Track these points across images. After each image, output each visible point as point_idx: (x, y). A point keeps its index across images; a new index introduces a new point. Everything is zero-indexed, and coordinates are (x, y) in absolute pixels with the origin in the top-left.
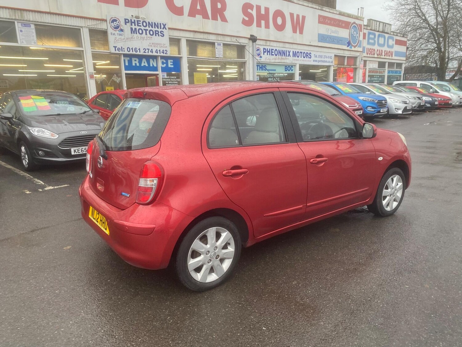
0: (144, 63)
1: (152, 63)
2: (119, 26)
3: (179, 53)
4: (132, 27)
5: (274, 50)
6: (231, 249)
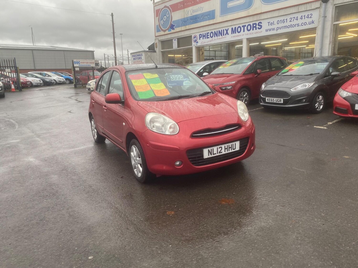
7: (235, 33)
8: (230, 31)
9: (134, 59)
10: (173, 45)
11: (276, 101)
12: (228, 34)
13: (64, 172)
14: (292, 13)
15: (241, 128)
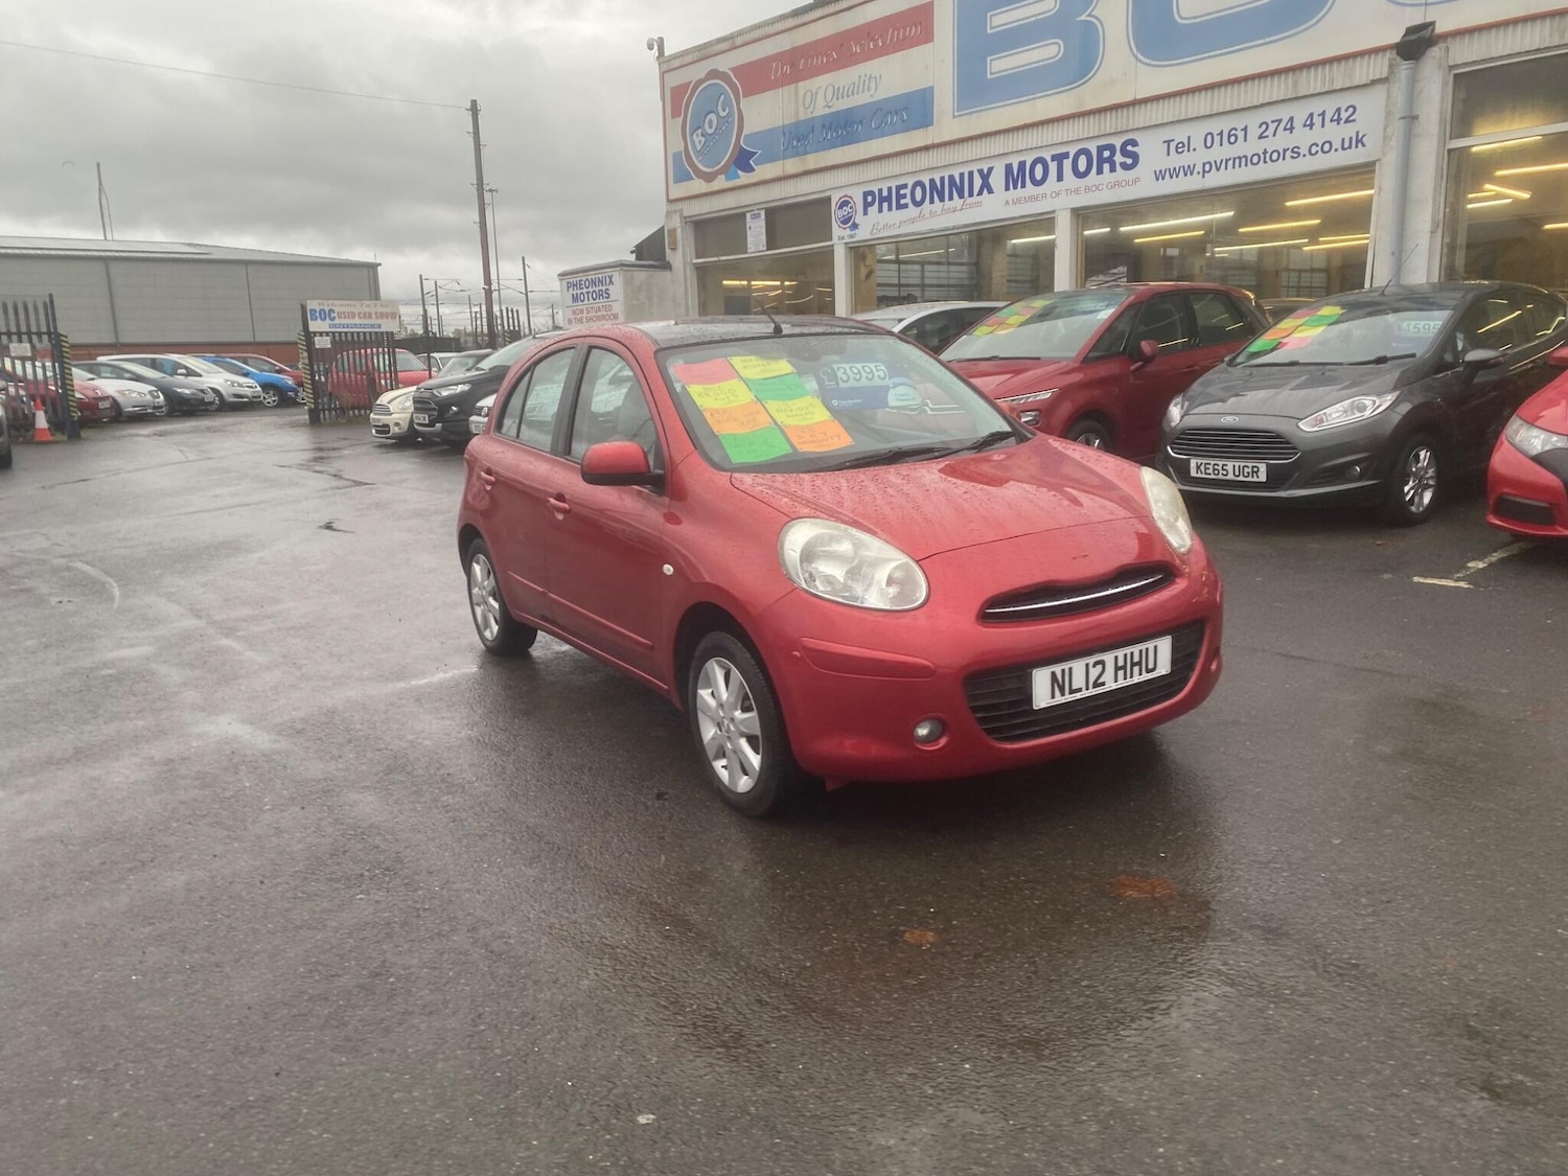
7: (1023, 186)
8: (997, 179)
9: (575, 299)
10: (749, 239)
11: (1237, 473)
12: (990, 191)
13: (397, 777)
14: (1269, 104)
15: (1173, 582)
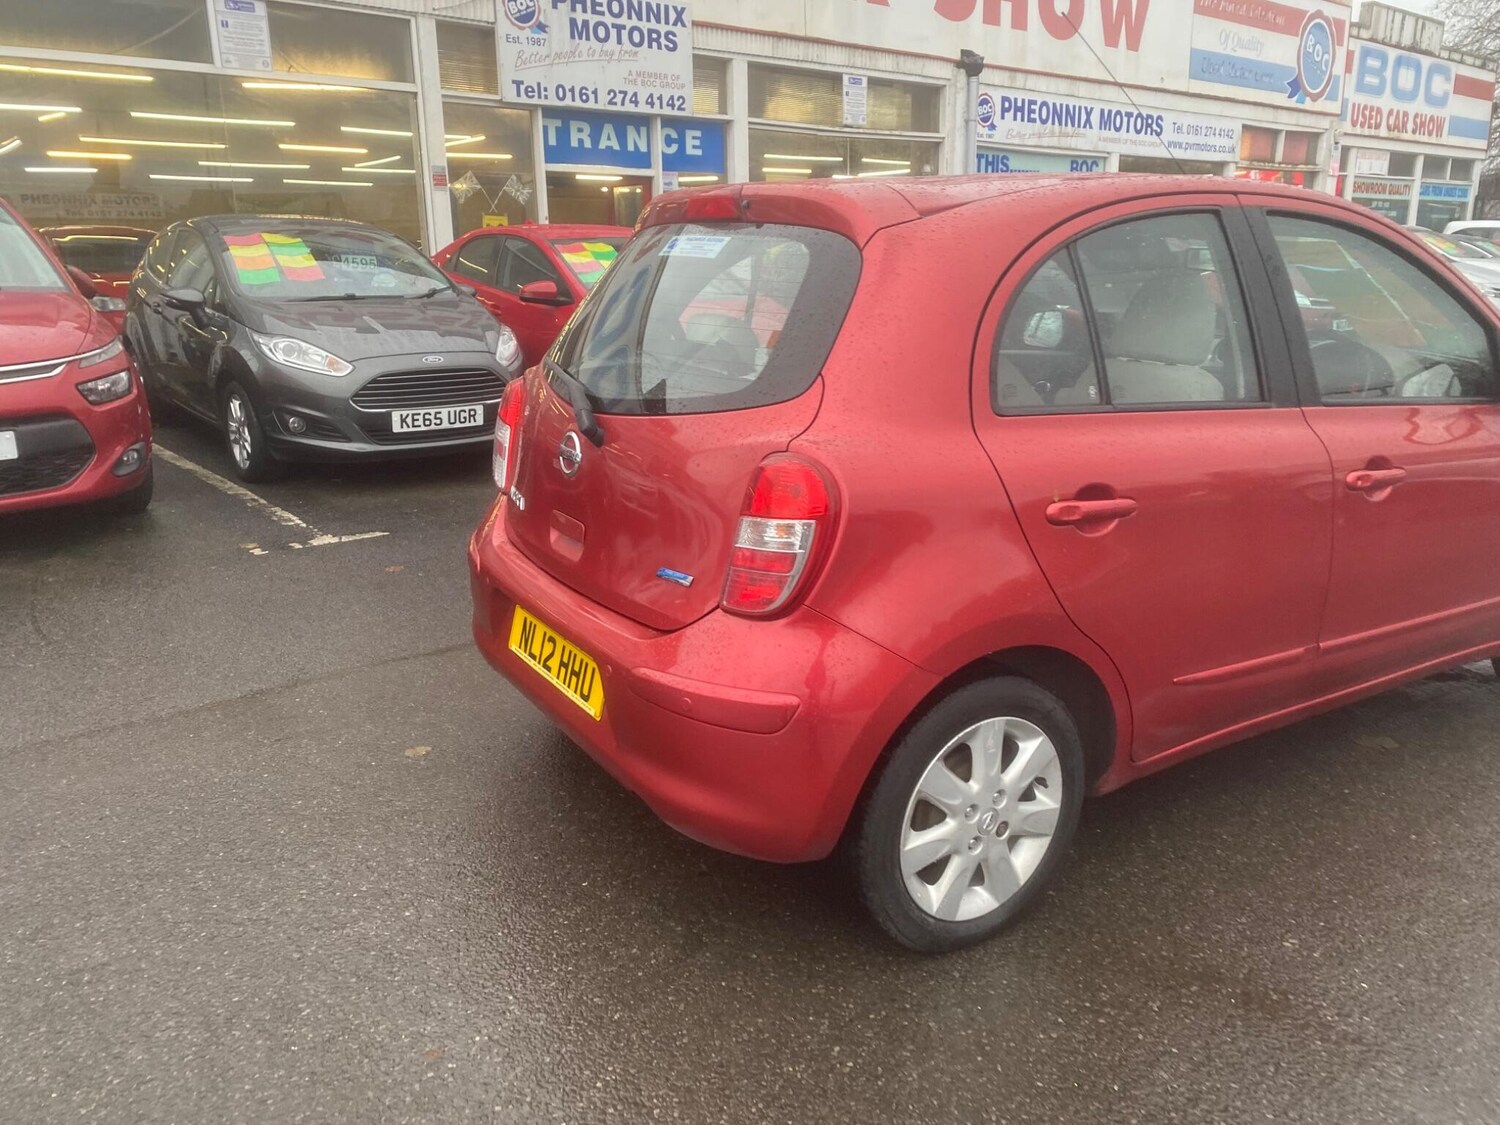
0: (609, 139)
1: (635, 140)
2: (534, 12)
3: (723, 109)
4: (573, 15)
5: (1039, 104)
6: (1048, 801)
11: (452, 420)
